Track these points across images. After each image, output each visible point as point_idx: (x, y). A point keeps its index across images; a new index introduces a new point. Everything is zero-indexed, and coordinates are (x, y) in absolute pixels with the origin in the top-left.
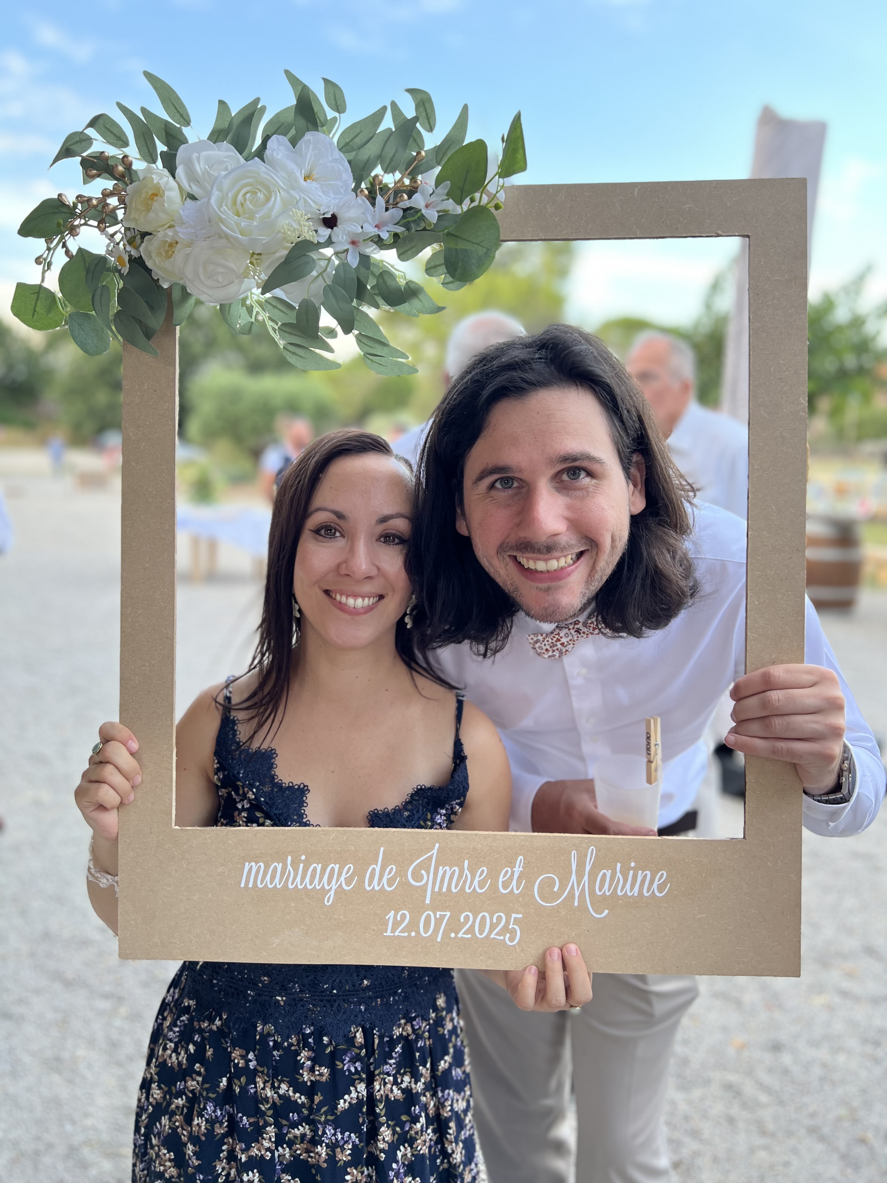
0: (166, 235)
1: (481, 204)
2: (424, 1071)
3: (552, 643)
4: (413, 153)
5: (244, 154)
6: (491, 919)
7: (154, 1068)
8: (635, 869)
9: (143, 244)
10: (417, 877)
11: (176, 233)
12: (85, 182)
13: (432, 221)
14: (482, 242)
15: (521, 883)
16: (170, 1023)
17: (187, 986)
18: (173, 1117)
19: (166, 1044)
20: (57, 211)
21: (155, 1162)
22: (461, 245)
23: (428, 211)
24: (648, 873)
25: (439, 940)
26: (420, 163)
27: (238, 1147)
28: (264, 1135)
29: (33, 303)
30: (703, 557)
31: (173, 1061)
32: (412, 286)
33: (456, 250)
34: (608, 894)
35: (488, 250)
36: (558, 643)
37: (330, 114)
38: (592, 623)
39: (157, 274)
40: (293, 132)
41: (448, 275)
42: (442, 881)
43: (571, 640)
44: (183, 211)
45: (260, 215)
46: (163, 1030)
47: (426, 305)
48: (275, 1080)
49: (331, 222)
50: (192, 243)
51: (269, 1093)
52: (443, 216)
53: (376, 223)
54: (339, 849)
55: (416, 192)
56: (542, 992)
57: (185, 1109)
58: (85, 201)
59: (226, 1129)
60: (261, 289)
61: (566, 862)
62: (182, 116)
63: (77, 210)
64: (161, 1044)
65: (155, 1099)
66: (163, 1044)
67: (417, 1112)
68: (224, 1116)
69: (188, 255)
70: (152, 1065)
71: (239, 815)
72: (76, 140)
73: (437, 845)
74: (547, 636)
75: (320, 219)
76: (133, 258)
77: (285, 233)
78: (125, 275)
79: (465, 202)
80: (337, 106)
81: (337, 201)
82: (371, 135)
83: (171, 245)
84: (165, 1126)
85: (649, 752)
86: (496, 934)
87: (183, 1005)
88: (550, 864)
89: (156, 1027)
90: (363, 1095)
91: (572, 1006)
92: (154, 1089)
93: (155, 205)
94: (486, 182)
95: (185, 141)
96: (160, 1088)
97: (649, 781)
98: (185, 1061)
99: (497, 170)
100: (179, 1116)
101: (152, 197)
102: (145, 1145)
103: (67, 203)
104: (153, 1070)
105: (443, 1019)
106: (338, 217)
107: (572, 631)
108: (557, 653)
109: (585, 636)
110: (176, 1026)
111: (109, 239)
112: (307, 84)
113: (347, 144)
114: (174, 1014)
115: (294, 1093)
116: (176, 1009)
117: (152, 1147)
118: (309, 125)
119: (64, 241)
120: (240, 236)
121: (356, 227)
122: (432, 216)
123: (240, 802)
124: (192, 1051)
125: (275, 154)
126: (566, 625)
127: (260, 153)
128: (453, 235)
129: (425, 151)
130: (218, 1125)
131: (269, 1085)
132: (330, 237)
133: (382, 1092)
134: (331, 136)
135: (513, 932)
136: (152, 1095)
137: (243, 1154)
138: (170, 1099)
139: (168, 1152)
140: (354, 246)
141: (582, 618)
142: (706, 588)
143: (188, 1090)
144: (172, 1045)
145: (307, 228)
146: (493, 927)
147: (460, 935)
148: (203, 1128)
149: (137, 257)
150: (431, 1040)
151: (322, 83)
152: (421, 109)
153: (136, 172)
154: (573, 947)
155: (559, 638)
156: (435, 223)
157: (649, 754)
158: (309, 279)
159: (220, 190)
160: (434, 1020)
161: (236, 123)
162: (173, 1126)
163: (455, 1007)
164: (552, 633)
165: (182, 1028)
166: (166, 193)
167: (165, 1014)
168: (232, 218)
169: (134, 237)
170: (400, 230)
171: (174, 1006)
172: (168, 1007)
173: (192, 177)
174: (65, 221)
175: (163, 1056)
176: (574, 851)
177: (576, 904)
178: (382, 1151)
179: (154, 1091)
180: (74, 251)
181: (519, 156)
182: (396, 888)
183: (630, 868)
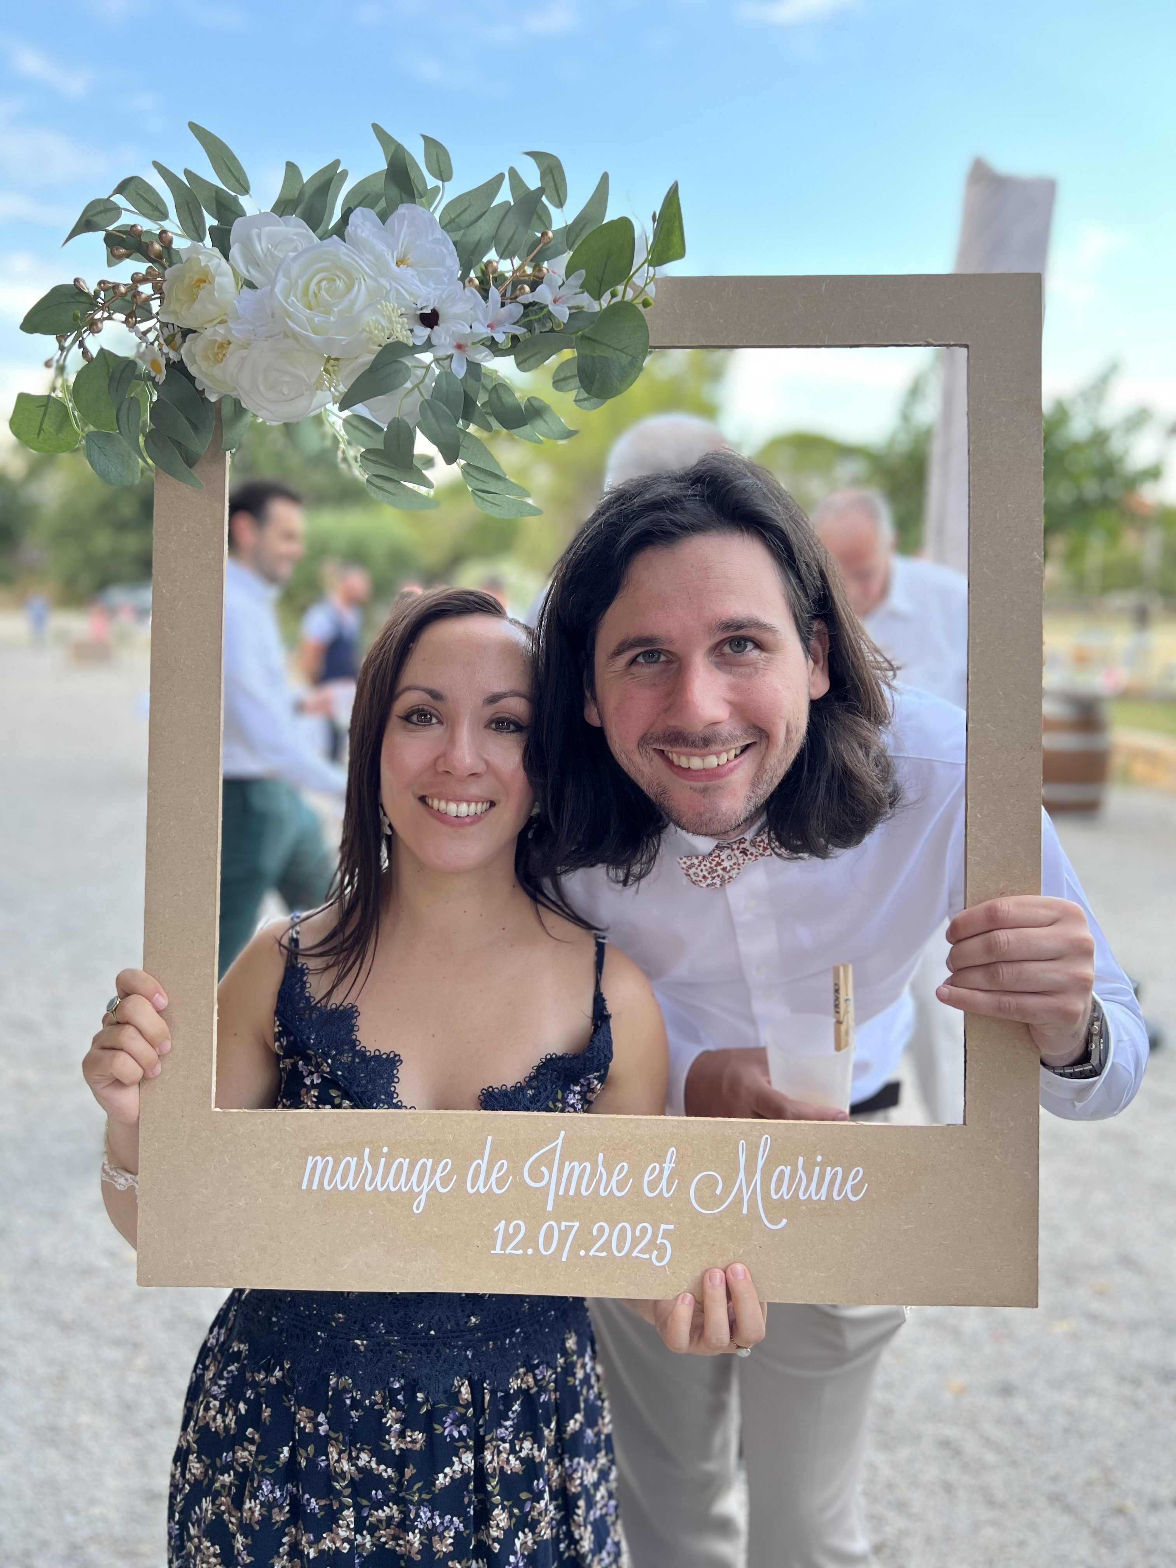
0: (215, 333)
1: (626, 299)
2: (549, 1434)
3: (711, 868)
4: (536, 233)
5: (319, 231)
6: (633, 1232)
7: (192, 1434)
8: (823, 1165)
9: (185, 345)
10: (536, 1175)
11: (229, 330)
12: (110, 264)
13: (561, 320)
14: (626, 347)
15: (673, 1184)
16: (214, 1375)
17: (237, 1324)
18: (217, 1498)
19: (208, 1403)
20: (73, 300)
21: (194, 1558)
22: (599, 352)
23: (556, 307)
24: (839, 1169)
25: (564, 1259)
26: (547, 247)
27: (304, 1539)
28: (340, 1522)
29: (39, 419)
30: (906, 755)
31: (218, 1424)
32: (535, 403)
33: (593, 357)
34: (786, 1198)
35: (634, 358)
36: (719, 868)
37: (432, 182)
38: (762, 841)
39: (202, 383)
40: (382, 204)
41: (582, 390)
42: (569, 1180)
43: (735, 864)
44: (239, 302)
45: (340, 307)
46: (204, 1383)
47: (553, 427)
48: (353, 1448)
49: (430, 319)
50: (249, 344)
51: (345, 1466)
52: (577, 314)
53: (489, 322)
54: (433, 1139)
55: (542, 283)
56: (698, 1328)
57: (233, 1488)
58: (109, 288)
59: (288, 1515)
60: (338, 404)
61: (732, 1155)
62: (238, 181)
63: (99, 300)
64: (202, 1402)
65: (193, 1475)
66: (204, 1402)
67: (541, 1487)
68: (285, 1499)
69: (244, 359)
70: (189, 1430)
71: (307, 1094)
72: (99, 209)
73: (564, 1134)
74: (703, 859)
75: (416, 315)
76: (171, 362)
77: (371, 332)
78: (160, 383)
79: (604, 297)
80: (441, 172)
81: (439, 292)
82: (482, 211)
83: (221, 346)
84: (207, 1511)
85: (838, 1010)
86: (639, 1252)
87: (231, 1351)
88: (710, 1158)
89: (194, 1379)
90: (469, 1468)
91: (739, 1347)
92: (192, 1461)
93: (202, 293)
94: (631, 273)
95: (241, 213)
96: (200, 1460)
97: (838, 1048)
98: (233, 1425)
99: (646, 256)
100: (226, 1497)
101: (198, 284)
102: (180, 1536)
103: (86, 291)
104: (191, 1436)
105: (573, 1365)
106: (440, 313)
107: (737, 852)
108: (717, 881)
109: (753, 858)
110: (222, 1378)
111: (140, 338)
112: (400, 141)
113: (452, 221)
114: (219, 1363)
115: (379, 1463)
116: (222, 1355)
117: (190, 1538)
118: (404, 196)
119: (81, 339)
120: (312, 335)
121: (464, 326)
122: (562, 313)
123: (308, 1076)
124: (243, 1412)
125: (359, 231)
126: (729, 844)
127: (340, 230)
128: (589, 339)
129: (553, 232)
130: (276, 1510)
131: (345, 1456)
132: (429, 338)
133: (495, 1464)
134: (431, 210)
135: (662, 1248)
136: (190, 1470)
137: (311, 1548)
138: (214, 1474)
139: (213, 1545)
140: (461, 352)
141: (749, 835)
142: (910, 794)
143: (237, 1463)
144: (217, 1403)
145: (399, 326)
146: (635, 1242)
147: (591, 1253)
148: (257, 1514)
149: (176, 361)
150: (558, 1394)
151: (422, 142)
152: (549, 178)
153: (177, 252)
154: (739, 1268)
155: (720, 861)
156: (565, 322)
157: (838, 1012)
158: (400, 392)
159: (287, 275)
160: (561, 1367)
161: (308, 192)
162: (217, 1511)
163: (589, 1349)
164: (710, 855)
165: (230, 1381)
166: (217, 278)
167: (207, 1362)
168: (303, 312)
169: (174, 335)
170: (520, 331)
171: (218, 1351)
172: (211, 1353)
173: (252, 260)
174: (84, 313)
175: (205, 1417)
176: (743, 1141)
177: (745, 1211)
178: (496, 1540)
179: (191, 1464)
180: (94, 352)
181: (676, 239)
182: (507, 1191)
183: (816, 1164)
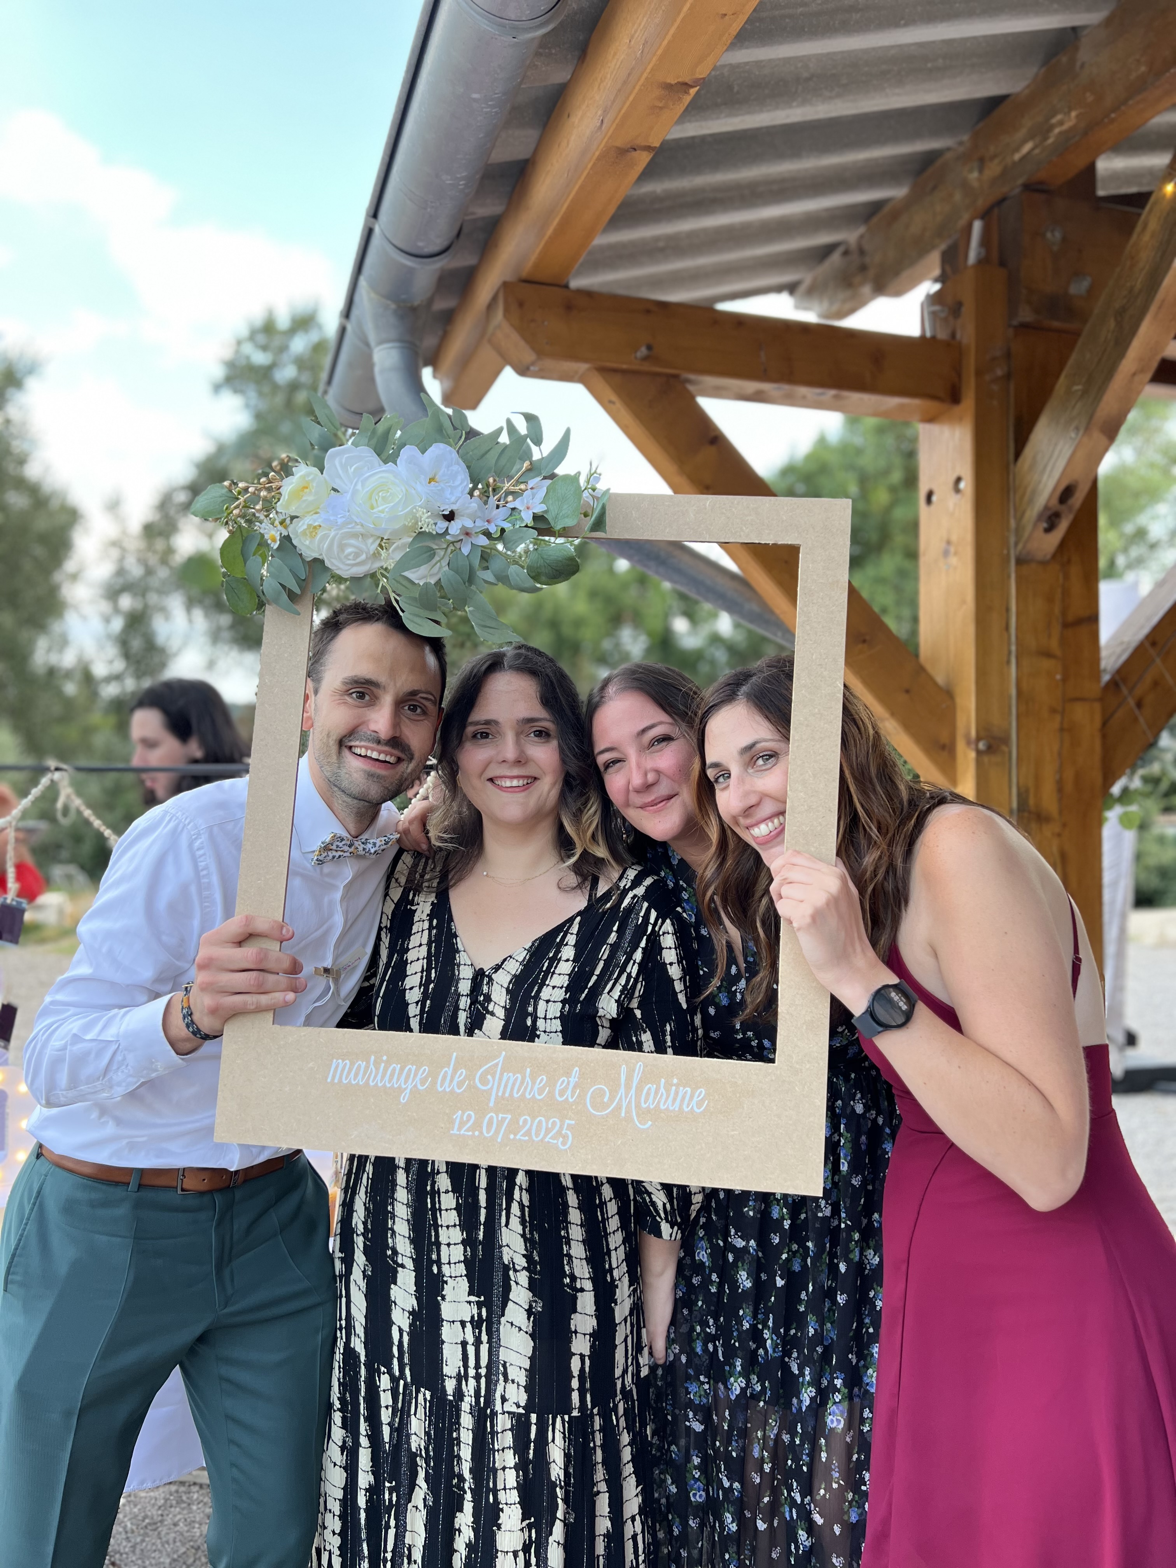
0: (311, 519)
5: (382, 456)
6: (547, 1123)
8: (678, 1086)
9: (291, 526)
10: (484, 1081)
11: (321, 518)
15: (576, 1092)
23: (526, 513)
24: (690, 1090)
25: (499, 1140)
34: (652, 1106)
39: (301, 549)
42: (506, 1086)
44: (328, 501)
49: (449, 517)
50: (332, 528)
53: (487, 519)
54: (417, 1053)
61: (616, 1076)
73: (504, 1053)
75: (440, 513)
76: (282, 537)
77: (409, 524)
81: (456, 500)
82: (490, 446)
83: (315, 527)
86: (550, 1138)
88: (602, 1076)
93: (305, 496)
101: (303, 489)
106: (456, 513)
120: (372, 526)
121: (470, 521)
122: (528, 516)
127: (395, 457)
129: (533, 462)
132: (447, 529)
135: (565, 1137)
140: (468, 537)
145: (428, 521)
146: (548, 1131)
147: (518, 1137)
152: (532, 428)
161: (378, 433)
166: (315, 486)
168: (366, 511)
169: (285, 520)
170: (507, 525)
176: (624, 1066)
177: (623, 1115)
182: (464, 1091)
183: (672, 1085)
